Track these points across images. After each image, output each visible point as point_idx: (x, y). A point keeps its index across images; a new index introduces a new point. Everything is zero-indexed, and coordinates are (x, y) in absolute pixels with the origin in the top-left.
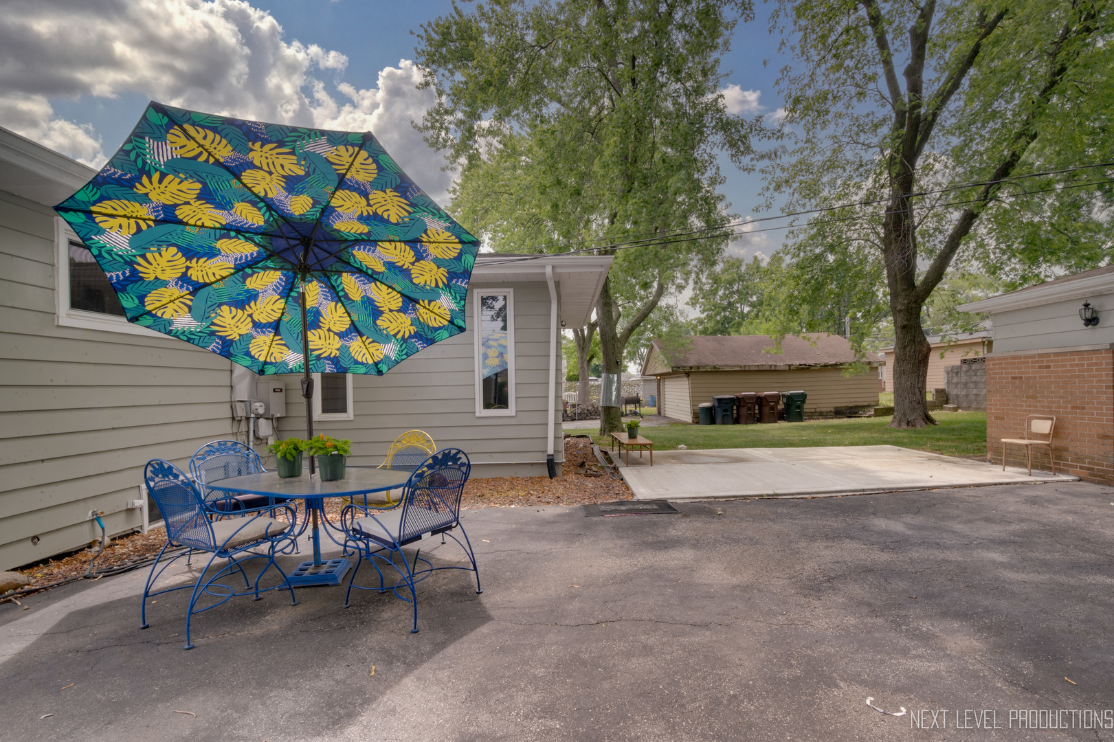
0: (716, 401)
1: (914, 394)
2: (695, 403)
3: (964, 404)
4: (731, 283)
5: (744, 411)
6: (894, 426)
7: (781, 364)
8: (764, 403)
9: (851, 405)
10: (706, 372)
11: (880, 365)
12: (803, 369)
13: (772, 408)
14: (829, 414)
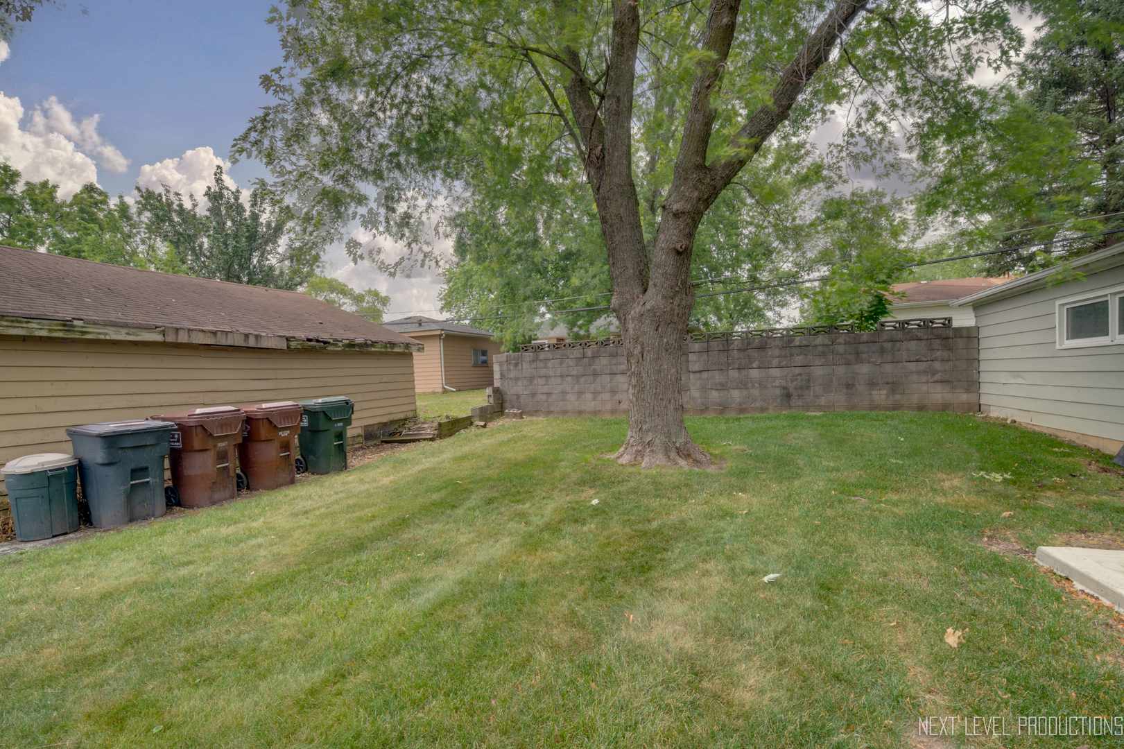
3: (531, 408)
5: (205, 463)
7: (271, 337)
8: (263, 435)
9: (385, 420)
11: (416, 348)
12: (316, 348)
13: (285, 446)
14: (357, 440)
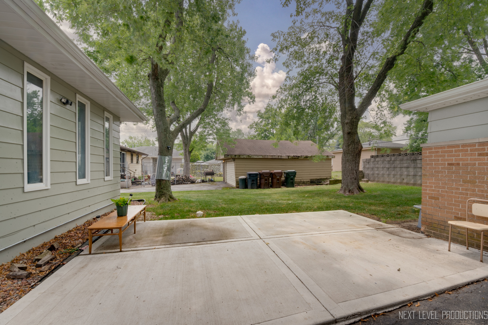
0: (248, 175)
1: (353, 174)
2: (237, 176)
3: (372, 179)
4: (268, 118)
5: (263, 181)
6: (342, 192)
7: (284, 156)
8: (274, 177)
9: (318, 178)
10: (244, 158)
11: (333, 157)
12: (295, 158)
13: (278, 180)
14: (308, 183)
